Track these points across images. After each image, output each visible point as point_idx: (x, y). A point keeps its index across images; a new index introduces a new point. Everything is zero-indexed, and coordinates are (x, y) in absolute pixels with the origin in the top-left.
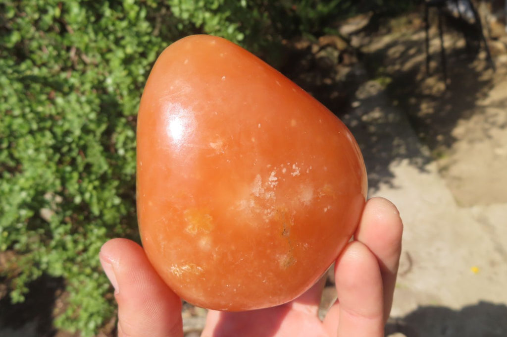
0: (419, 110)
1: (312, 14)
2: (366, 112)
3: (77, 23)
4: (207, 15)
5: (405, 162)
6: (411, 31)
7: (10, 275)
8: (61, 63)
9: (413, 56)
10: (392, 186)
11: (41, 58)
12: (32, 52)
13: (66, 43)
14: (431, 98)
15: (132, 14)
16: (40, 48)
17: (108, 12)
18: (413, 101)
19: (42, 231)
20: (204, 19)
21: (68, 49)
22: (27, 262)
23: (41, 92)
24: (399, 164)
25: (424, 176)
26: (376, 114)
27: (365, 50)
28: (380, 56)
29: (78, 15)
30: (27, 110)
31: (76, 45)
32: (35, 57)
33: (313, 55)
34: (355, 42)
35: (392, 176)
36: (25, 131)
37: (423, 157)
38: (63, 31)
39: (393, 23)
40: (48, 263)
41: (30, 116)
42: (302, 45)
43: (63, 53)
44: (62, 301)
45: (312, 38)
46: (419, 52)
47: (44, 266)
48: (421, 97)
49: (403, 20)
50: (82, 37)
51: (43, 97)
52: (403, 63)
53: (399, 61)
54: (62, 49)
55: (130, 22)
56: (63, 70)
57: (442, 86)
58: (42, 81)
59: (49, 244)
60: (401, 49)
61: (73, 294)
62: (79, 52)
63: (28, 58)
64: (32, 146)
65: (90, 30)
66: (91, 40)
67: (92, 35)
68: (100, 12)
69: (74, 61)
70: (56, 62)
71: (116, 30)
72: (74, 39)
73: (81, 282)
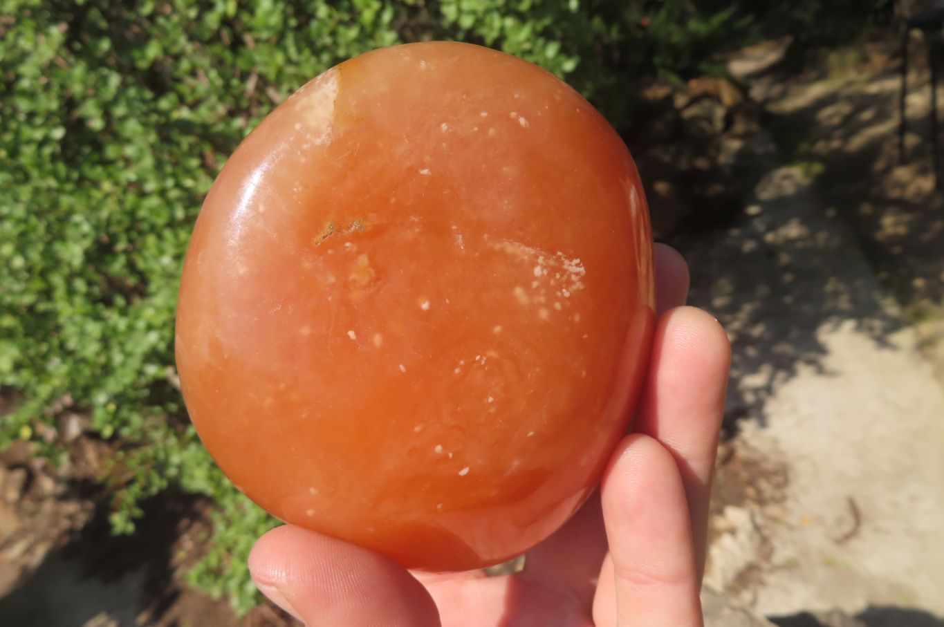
0: (879, 227)
1: (677, 37)
2: (772, 227)
3: (268, 28)
4: (509, 22)
5: (849, 325)
6: (866, 76)
7: (111, 483)
8: (230, 101)
9: (870, 123)
10: (821, 371)
11: (193, 90)
12: (178, 80)
13: (241, 64)
14: (902, 205)
15: (368, 16)
16: (193, 73)
17: (322, 11)
18: (866, 209)
19: (173, 407)
20: (502, 29)
21: (244, 77)
22: (143, 462)
23: (191, 153)
24: (837, 327)
25: (886, 354)
26: (793, 230)
27: (774, 108)
28: (803, 122)
29: (270, 13)
30: (170, 183)
31: (261, 69)
32: (184, 89)
33: (678, 111)
34: (758, 92)
35: (822, 350)
36: (160, 221)
37: (885, 317)
38: (237, 44)
40: (180, 467)
41: (174, 194)
42: (657, 92)
43: (235, 82)
44: (192, 539)
45: (674, 79)
46: (881, 117)
47: (172, 472)
48: (884, 203)
49: (852, 55)
50: (271, 54)
51: (194, 163)
52: (846, 138)
53: (838, 133)
54: (233, 76)
55: (362, 29)
56: (232, 114)
57: (927, 184)
58: (199, 131)
59: (184, 432)
60: (845, 109)
61: (220, 527)
62: (263, 82)
63: (171, 90)
64: (170, 250)
65: (290, 41)
66: (289, 61)
67: (292, 51)
68: (309, 9)
69: (251, 99)
70: (221, 99)
71: (335, 44)
72: (258, 58)
73: (239, 507)
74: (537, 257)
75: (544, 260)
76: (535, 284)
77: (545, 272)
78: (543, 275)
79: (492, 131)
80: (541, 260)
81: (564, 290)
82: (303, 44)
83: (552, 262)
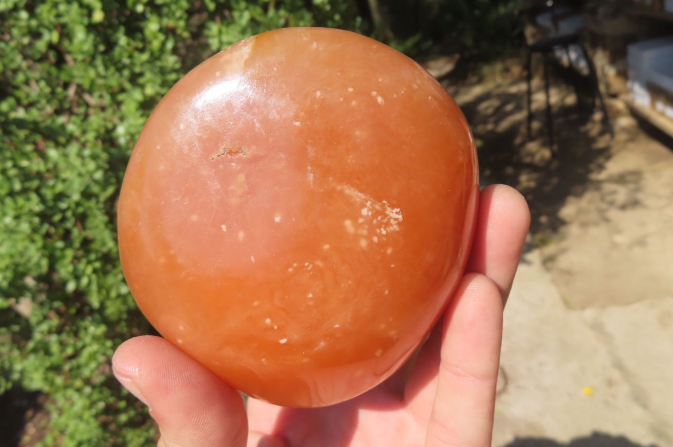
0: (517, 182)
3: (82, 52)
6: (508, 81)
8: (55, 103)
9: (511, 113)
11: (28, 95)
12: (16, 88)
13: (64, 77)
14: (533, 168)
15: (156, 45)
16: (27, 82)
17: (122, 40)
18: (510, 170)
19: (16, 328)
21: (66, 86)
23: (26, 141)
25: (523, 268)
28: (470, 112)
29: (84, 42)
30: (9, 164)
31: (78, 81)
32: (20, 94)
36: (3, 191)
38: (60, 62)
39: (486, 69)
40: (22, 372)
41: (12, 172)
43: (59, 90)
44: (34, 426)
46: (518, 108)
47: (16, 376)
48: (521, 166)
49: (498, 67)
50: (86, 70)
51: (29, 148)
52: (497, 123)
53: (492, 119)
54: (58, 85)
55: (152, 54)
56: (58, 112)
57: (546, 153)
58: (32, 126)
59: (24, 347)
60: (495, 103)
61: (54, 415)
62: (80, 90)
63: (11, 95)
64: (11, 213)
65: (99, 62)
66: (99, 75)
67: (101, 69)
68: (113, 39)
69: (71, 102)
70: (49, 102)
71: (133, 64)
72: (76, 72)
73: (68, 399)
74: (367, 201)
75: (371, 205)
76: (361, 220)
77: (370, 213)
78: (368, 215)
79: (354, 103)
80: (368, 204)
81: (382, 229)
82: (109, 64)
83: (378, 207)
